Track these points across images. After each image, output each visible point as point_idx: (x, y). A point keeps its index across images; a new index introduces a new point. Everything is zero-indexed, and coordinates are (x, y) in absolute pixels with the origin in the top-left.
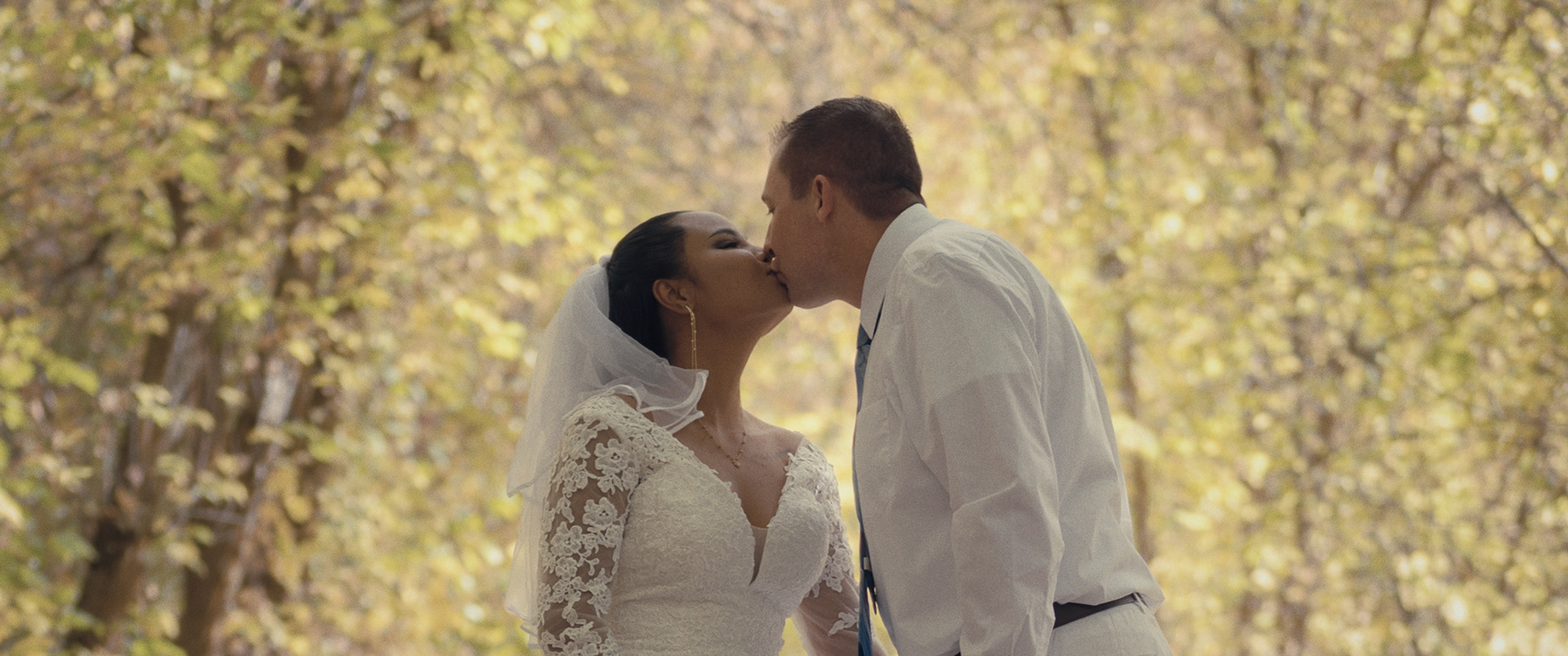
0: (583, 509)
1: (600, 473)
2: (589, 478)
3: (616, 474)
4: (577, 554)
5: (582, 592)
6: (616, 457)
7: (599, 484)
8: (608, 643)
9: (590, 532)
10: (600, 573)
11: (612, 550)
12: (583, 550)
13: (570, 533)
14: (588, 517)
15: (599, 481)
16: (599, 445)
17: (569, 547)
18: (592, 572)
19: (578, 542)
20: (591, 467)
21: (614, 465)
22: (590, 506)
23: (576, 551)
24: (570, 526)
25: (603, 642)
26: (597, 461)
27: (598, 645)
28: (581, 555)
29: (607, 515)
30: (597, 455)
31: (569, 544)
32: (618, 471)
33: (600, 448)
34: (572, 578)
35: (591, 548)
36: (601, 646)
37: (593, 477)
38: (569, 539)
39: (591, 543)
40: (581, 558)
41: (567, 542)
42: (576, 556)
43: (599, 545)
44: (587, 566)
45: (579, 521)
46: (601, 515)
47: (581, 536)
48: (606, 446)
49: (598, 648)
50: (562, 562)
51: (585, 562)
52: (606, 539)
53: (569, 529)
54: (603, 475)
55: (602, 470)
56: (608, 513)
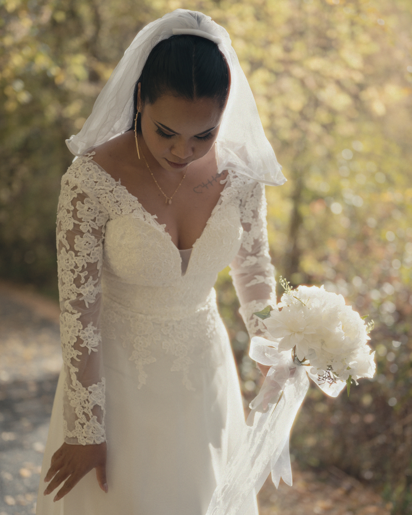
0: (74, 241)
1: (80, 220)
2: (74, 223)
3: (92, 220)
4: (73, 269)
5: (77, 293)
6: (90, 210)
7: (81, 227)
8: (87, 331)
9: (80, 256)
10: (89, 280)
11: (96, 264)
12: (76, 267)
13: (68, 255)
14: (77, 246)
15: (80, 225)
16: (79, 203)
17: (68, 264)
18: (83, 280)
19: (73, 261)
20: (75, 216)
21: (89, 215)
22: (78, 239)
23: (72, 268)
24: (67, 251)
25: (83, 329)
26: (78, 213)
27: (79, 330)
28: (76, 270)
29: (90, 244)
30: (78, 209)
31: (68, 262)
32: (93, 218)
33: (79, 204)
34: (71, 285)
35: (81, 265)
36: (81, 331)
37: (77, 222)
38: (68, 259)
39: (81, 262)
40: (76, 272)
41: (67, 261)
42: (73, 271)
43: (87, 263)
44: (79, 277)
45: (72, 248)
46: (85, 245)
47: (75, 258)
48: (83, 203)
49: (79, 332)
50: (65, 273)
51: (78, 274)
52: (91, 258)
53: (67, 253)
54: (83, 222)
55: (82, 218)
56: (90, 242)
